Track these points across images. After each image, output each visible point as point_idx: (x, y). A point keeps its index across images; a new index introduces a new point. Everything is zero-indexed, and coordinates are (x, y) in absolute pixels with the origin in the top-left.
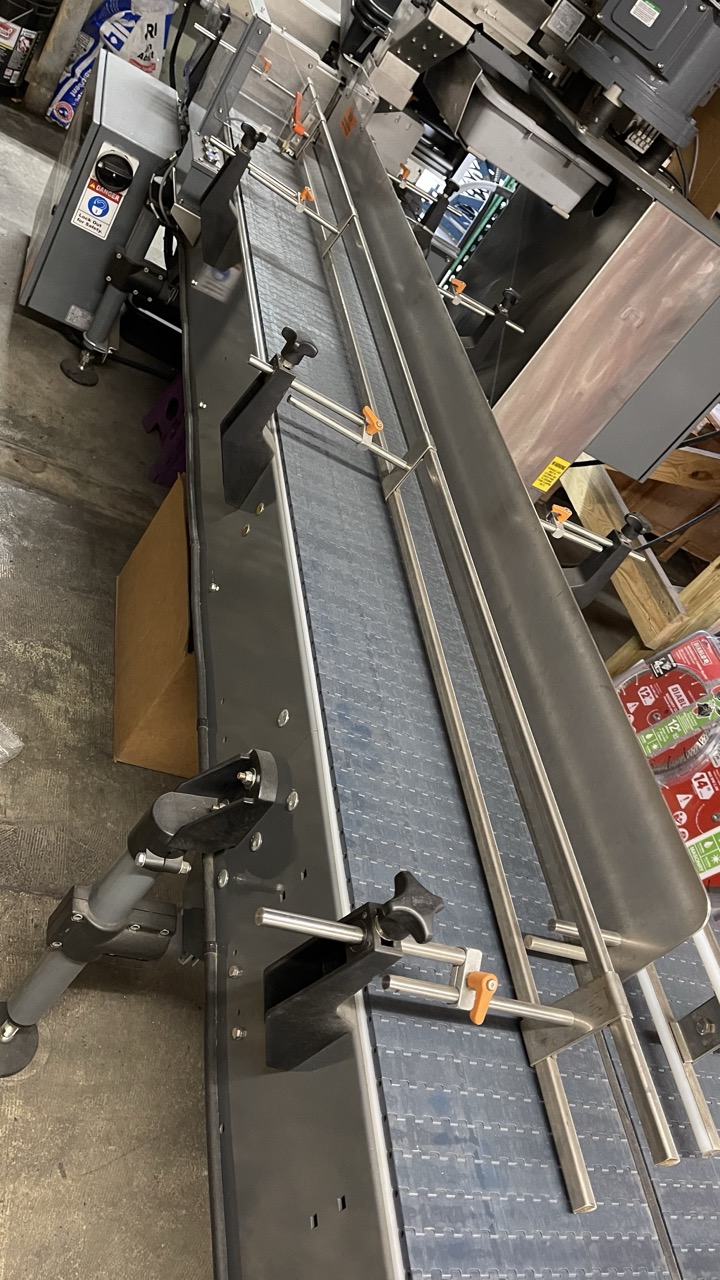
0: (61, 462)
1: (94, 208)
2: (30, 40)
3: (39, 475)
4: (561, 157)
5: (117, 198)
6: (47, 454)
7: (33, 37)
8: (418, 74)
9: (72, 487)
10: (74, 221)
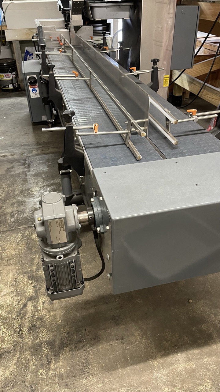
0: (52, 147)
1: (34, 92)
2: (15, 74)
3: (48, 151)
4: (118, 6)
5: (37, 86)
6: (49, 147)
7: (15, 73)
8: (81, 15)
9: (57, 150)
10: (32, 97)
